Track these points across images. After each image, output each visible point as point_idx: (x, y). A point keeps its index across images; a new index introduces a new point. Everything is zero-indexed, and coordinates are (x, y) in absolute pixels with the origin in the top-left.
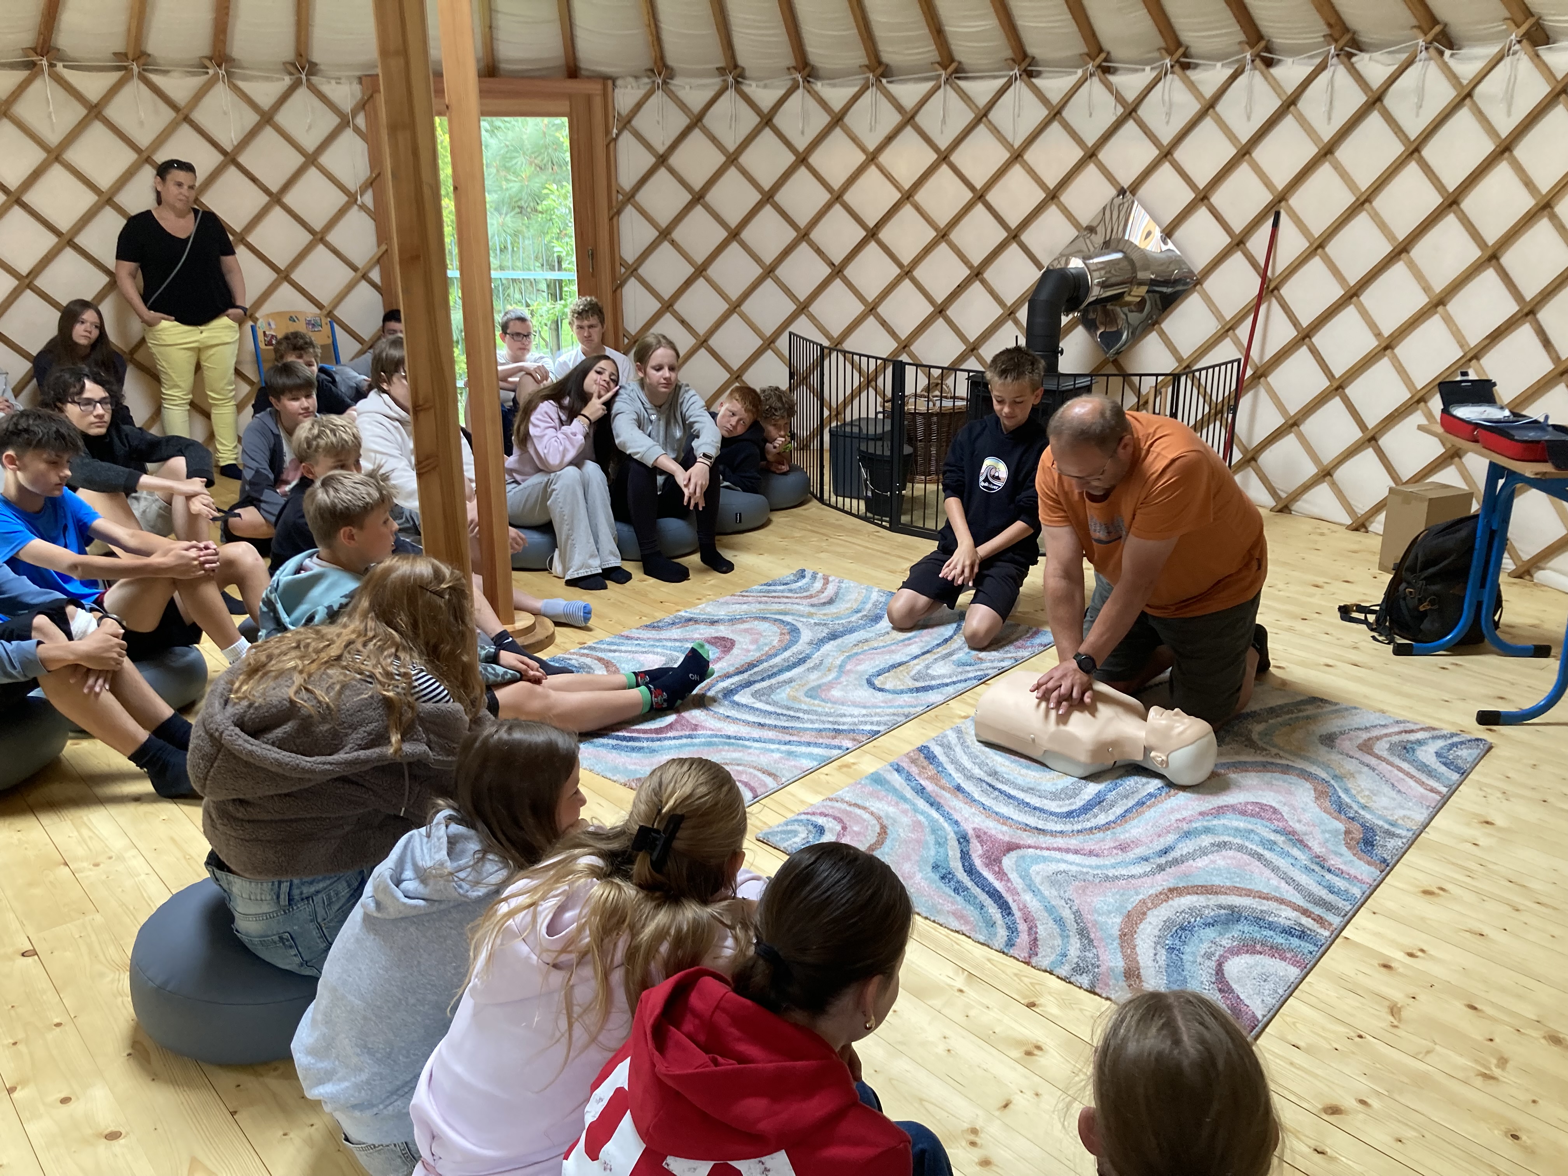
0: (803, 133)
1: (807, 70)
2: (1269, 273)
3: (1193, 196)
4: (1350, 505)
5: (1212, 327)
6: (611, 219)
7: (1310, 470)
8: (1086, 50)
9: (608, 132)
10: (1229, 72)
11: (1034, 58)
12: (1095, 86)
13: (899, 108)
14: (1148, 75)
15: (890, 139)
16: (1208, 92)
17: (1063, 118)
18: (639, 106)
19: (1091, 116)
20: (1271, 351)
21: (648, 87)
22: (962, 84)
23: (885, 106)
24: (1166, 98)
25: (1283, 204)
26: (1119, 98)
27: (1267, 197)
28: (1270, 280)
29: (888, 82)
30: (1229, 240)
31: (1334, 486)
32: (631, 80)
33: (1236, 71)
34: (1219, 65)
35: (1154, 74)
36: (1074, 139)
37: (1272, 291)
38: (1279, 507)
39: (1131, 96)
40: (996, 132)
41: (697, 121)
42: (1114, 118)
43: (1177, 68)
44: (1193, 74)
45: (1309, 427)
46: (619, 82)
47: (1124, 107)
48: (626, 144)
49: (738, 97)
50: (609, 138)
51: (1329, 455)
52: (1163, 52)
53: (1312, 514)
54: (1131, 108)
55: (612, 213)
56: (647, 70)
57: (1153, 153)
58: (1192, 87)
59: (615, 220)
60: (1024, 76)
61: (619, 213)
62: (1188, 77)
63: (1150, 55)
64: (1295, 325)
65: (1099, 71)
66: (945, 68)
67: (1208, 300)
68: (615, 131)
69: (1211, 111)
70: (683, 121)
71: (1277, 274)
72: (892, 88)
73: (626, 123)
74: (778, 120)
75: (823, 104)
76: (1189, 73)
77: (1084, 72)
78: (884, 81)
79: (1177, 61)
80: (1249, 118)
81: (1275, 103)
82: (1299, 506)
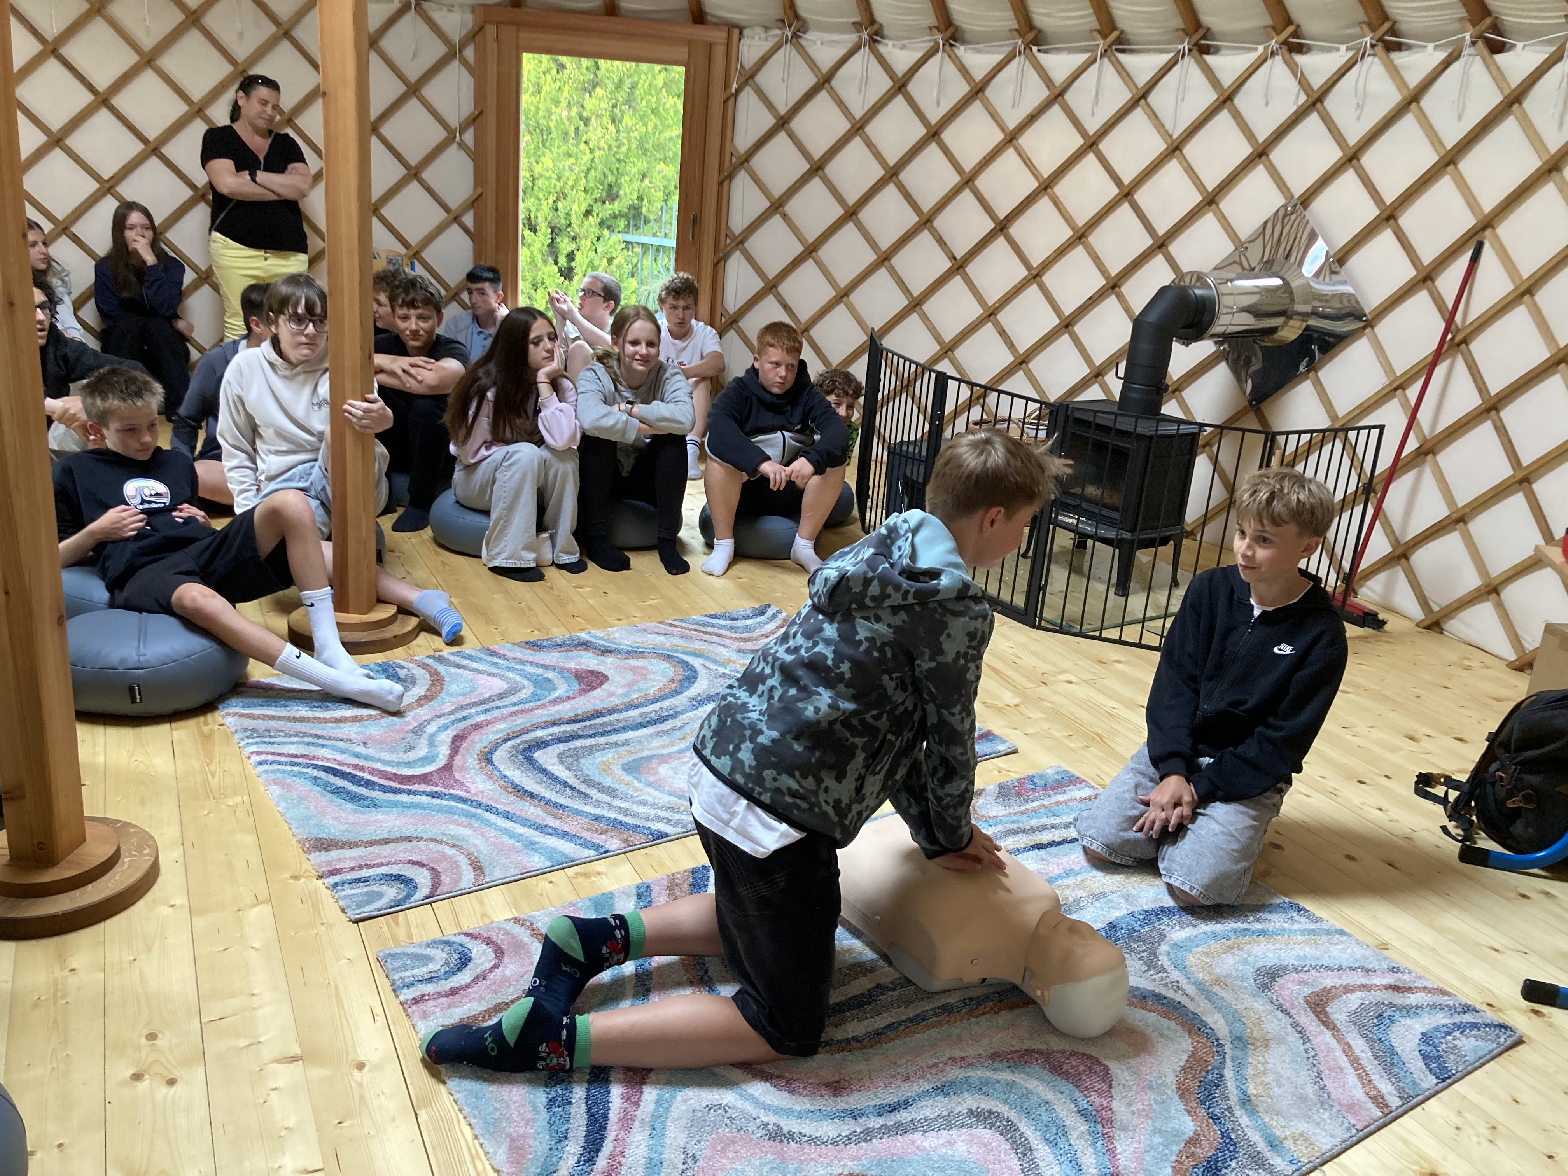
0: (938, 104)
1: (951, 30)
2: (1458, 318)
3: (1377, 212)
4: (1517, 635)
5: (1377, 381)
6: (721, 184)
7: (1472, 581)
8: (1269, 22)
9: (727, 86)
10: (1441, 55)
11: (1209, 29)
12: (1277, 67)
13: (1048, 81)
14: (1342, 55)
15: (1032, 118)
16: (1413, 80)
17: (1234, 105)
18: (764, 60)
19: (1267, 104)
20: (1447, 420)
21: (776, 39)
22: (1122, 57)
23: (1033, 77)
24: (1361, 85)
25: (1488, 232)
26: (1303, 82)
27: (1468, 221)
28: (1458, 330)
29: (1039, 50)
30: (1413, 273)
31: (1500, 606)
32: (759, 30)
33: (1450, 55)
34: (1431, 46)
35: (1351, 54)
36: (1243, 132)
37: (1459, 345)
38: (1428, 622)
39: (1317, 82)
40: (1154, 116)
41: (825, 81)
42: (1294, 108)
43: (1379, 48)
44: (1399, 58)
45: (1479, 526)
46: (746, 32)
47: (1308, 95)
48: (748, 101)
49: (872, 57)
50: (728, 93)
51: (1498, 566)
52: (1365, 27)
53: (1467, 639)
54: (1315, 96)
55: (722, 177)
56: (778, 20)
57: (1335, 154)
58: (1394, 72)
59: (726, 183)
60: (1195, 52)
61: (731, 177)
62: (1391, 61)
63: (1348, 31)
64: (1480, 392)
65: (1285, 47)
66: (1104, 36)
67: (1378, 348)
68: (735, 86)
69: (1414, 106)
70: (809, 80)
71: (1469, 321)
72: (1041, 57)
73: (749, 77)
74: (911, 87)
75: (964, 71)
76: (1394, 55)
77: (1266, 49)
78: (1035, 49)
79: (1381, 40)
80: (1460, 118)
81: (1495, 98)
82: (1453, 625)
